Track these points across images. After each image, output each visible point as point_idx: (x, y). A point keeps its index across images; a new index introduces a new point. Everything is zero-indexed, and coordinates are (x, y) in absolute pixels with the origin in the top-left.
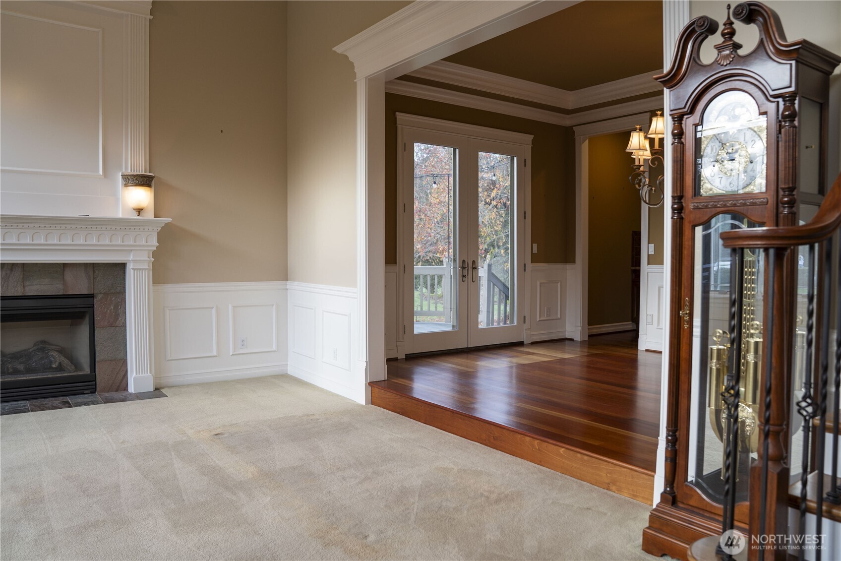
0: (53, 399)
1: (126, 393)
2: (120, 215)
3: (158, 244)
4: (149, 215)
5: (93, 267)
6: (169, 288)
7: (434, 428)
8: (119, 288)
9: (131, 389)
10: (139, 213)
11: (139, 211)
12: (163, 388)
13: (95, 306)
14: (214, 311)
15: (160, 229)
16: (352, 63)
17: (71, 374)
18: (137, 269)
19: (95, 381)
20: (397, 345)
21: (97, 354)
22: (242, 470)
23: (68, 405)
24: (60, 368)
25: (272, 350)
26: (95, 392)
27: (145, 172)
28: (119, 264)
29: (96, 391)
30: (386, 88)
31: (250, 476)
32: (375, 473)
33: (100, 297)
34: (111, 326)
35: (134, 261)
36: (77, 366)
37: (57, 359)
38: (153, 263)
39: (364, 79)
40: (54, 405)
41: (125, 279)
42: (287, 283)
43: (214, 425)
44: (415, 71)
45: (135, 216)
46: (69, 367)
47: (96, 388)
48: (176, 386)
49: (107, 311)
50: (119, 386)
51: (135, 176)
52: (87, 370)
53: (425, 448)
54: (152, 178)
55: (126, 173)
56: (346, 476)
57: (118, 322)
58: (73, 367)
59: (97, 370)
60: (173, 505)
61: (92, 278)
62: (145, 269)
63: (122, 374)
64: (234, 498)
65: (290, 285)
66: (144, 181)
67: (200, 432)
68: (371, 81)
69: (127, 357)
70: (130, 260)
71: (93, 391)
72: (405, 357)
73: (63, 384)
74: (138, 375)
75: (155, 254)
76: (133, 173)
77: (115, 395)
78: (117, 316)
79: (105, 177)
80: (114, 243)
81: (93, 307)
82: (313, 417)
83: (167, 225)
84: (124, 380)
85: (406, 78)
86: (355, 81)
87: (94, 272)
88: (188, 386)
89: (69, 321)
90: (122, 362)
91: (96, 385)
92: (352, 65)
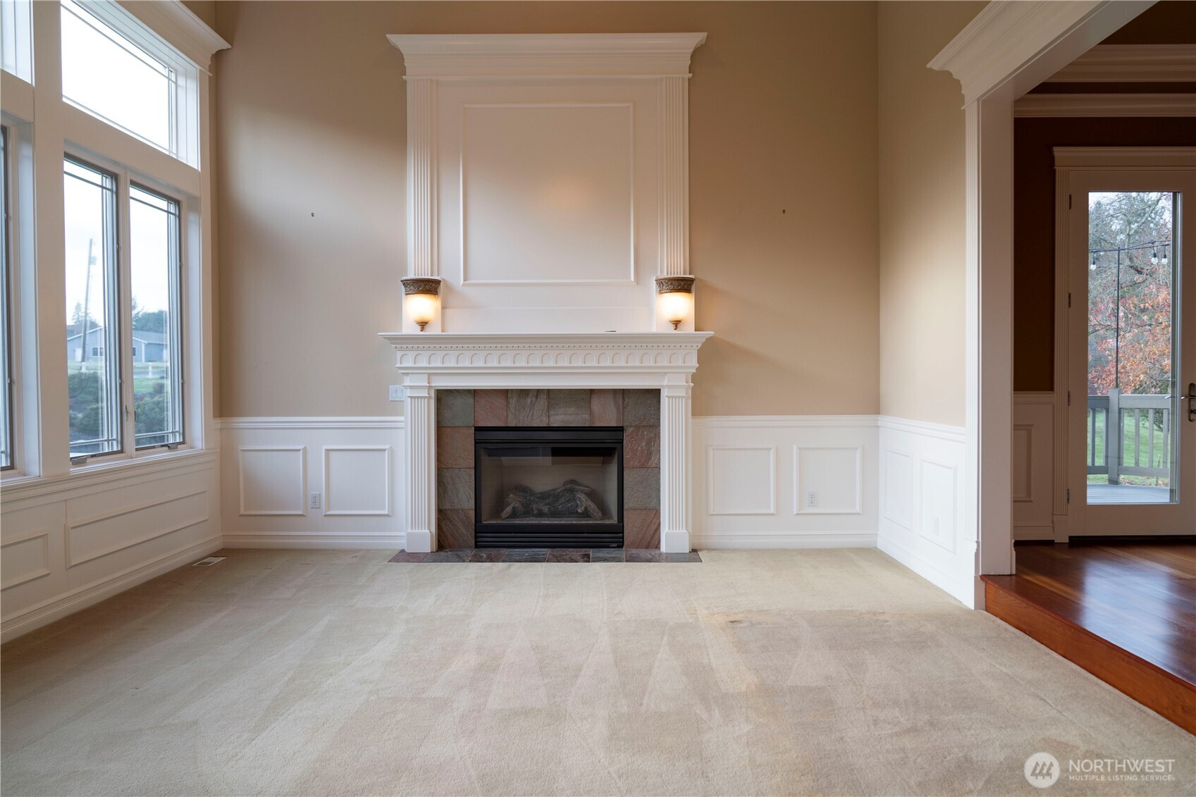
0: (576, 550)
1: (657, 552)
2: (654, 329)
3: (698, 365)
4: (689, 328)
5: (623, 393)
6: (713, 421)
7: (1078, 667)
8: (652, 421)
9: (663, 548)
10: (676, 326)
11: (677, 323)
12: (701, 550)
13: (625, 442)
14: (772, 453)
15: (700, 345)
16: (958, 82)
17: (596, 522)
18: (673, 397)
19: (623, 533)
20: (1053, 521)
21: (625, 501)
22: (738, 678)
23: (587, 559)
24: (586, 514)
25: (854, 512)
26: (622, 547)
27: (684, 274)
28: (653, 390)
29: (623, 544)
30: (1015, 112)
31: (743, 688)
32: (931, 724)
33: (630, 430)
34: (642, 467)
35: (669, 387)
36: (605, 512)
37: (583, 502)
38: (693, 389)
39: (976, 102)
40: (573, 557)
41: (659, 408)
42: (879, 418)
43: (737, 608)
44: (1058, 74)
45: (670, 330)
46: (595, 514)
47: (623, 542)
48: (719, 550)
49: (637, 448)
50: (649, 543)
51: (670, 280)
52: (615, 520)
53: (1042, 699)
54: (692, 280)
55: (661, 277)
56: (882, 719)
57: (650, 462)
58: (600, 514)
59: (625, 520)
60: (625, 708)
61: (621, 408)
62: (683, 397)
63: (653, 528)
64: (705, 716)
65: (883, 420)
66: (682, 285)
67: (714, 614)
68: (987, 103)
69: (660, 507)
70: (663, 386)
71: (621, 546)
72: (1068, 542)
73: (588, 533)
74: (671, 531)
75: (695, 378)
76: (669, 276)
77: (644, 553)
78: (649, 455)
79: (637, 284)
80: (645, 364)
81: (622, 443)
82: (881, 617)
83: (709, 340)
84: (656, 536)
85: (1045, 88)
86: (962, 108)
87: (624, 399)
88: (734, 550)
89: (601, 458)
90: (654, 513)
91: (623, 537)
92: (957, 84)
